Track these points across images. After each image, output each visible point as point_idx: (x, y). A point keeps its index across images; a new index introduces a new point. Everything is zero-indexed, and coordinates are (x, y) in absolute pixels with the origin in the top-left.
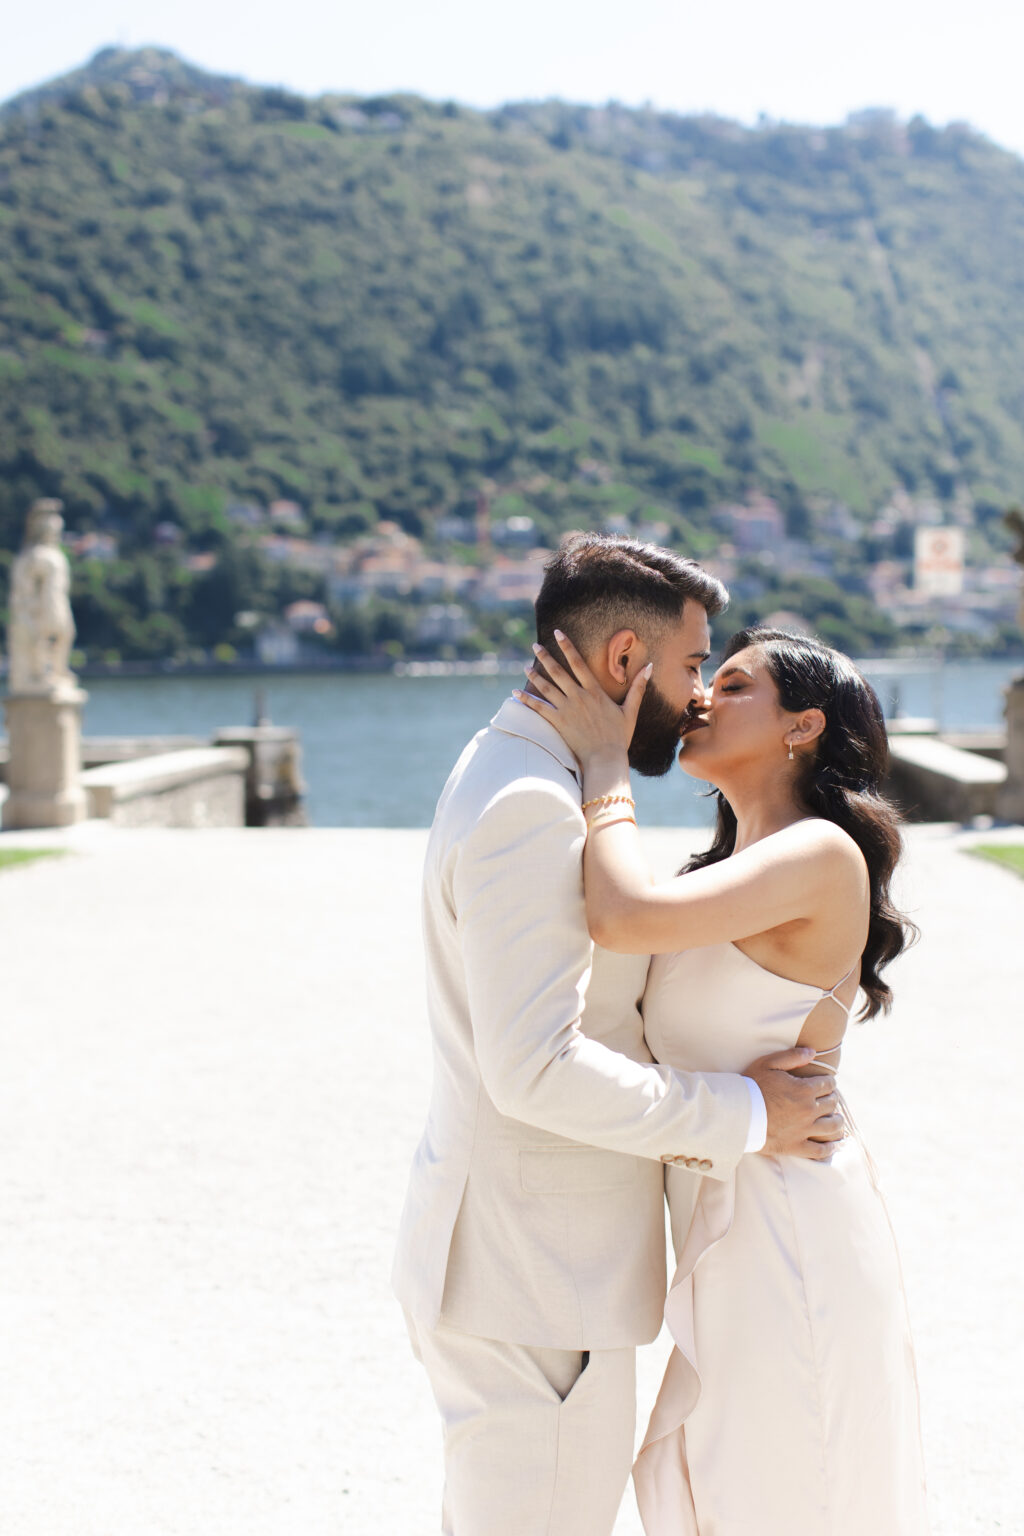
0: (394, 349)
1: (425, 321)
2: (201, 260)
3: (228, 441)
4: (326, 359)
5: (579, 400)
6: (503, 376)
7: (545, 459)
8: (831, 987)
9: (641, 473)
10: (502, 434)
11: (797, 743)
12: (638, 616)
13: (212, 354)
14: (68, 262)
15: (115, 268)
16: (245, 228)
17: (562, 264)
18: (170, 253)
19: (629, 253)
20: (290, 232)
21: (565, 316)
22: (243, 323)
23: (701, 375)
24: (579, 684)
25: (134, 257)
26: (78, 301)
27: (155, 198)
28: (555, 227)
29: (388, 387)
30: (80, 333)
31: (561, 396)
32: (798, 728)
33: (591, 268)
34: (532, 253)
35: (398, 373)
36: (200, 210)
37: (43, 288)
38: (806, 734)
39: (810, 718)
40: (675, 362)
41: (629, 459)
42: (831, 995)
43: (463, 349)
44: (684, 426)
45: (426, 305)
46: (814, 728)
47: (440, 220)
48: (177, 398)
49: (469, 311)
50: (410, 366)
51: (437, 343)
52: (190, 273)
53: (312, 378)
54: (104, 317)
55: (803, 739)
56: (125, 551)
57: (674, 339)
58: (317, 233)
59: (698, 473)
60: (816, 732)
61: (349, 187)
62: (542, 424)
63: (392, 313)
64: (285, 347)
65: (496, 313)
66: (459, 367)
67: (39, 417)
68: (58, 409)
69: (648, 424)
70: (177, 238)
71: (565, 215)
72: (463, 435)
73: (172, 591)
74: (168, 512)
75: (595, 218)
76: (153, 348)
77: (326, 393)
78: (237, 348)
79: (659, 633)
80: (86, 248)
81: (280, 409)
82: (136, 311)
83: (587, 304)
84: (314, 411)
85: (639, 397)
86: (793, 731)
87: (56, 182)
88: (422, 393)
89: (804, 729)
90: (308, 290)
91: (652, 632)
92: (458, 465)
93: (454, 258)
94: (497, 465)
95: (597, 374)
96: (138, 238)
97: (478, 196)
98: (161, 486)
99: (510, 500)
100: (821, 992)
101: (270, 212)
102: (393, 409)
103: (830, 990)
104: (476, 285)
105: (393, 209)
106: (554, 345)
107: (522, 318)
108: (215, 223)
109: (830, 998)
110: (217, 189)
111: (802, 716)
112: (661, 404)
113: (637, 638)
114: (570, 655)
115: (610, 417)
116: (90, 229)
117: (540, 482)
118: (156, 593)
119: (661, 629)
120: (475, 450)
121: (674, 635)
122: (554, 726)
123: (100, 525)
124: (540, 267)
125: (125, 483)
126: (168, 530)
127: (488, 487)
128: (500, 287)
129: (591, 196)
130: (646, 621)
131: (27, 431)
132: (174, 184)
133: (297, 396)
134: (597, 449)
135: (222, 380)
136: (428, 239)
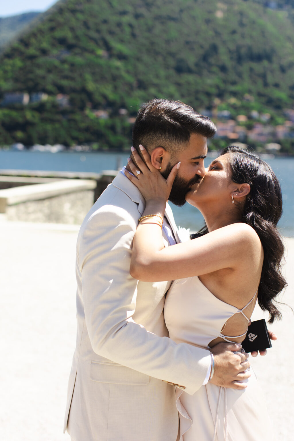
0: (191, 59)
1: (201, 52)
2: (137, 32)
3: (142, 85)
4: (172, 62)
5: (246, 76)
6: (223, 69)
7: (234, 94)
8: (241, 308)
9: (263, 100)
10: (222, 86)
11: (235, 197)
12: (166, 141)
13: (138, 59)
14: (98, 31)
15: (111, 33)
16: (150, 22)
17: (243, 36)
18: (127, 30)
19: (263, 33)
20: (163, 23)
21: (243, 51)
22: (148, 51)
23: (283, 70)
24: (149, 169)
25: (117, 30)
26: (101, 43)
27: (124, 13)
28: (242, 24)
29: (190, 71)
30: (101, 52)
31: (240, 75)
32: (238, 190)
33: (251, 37)
34: (234, 32)
35: (193, 67)
36: (137, 16)
37: (91, 39)
38: (241, 194)
39: (244, 187)
40: (275, 66)
41: (260, 95)
42: (242, 312)
43: (212, 60)
44: (277, 85)
45: (202, 47)
46: (244, 192)
47: (208, 21)
48: (128, 72)
49: (214, 48)
50: (197, 65)
51: (205, 58)
52: (133, 35)
53: (167, 67)
54: (108, 48)
55: (238, 195)
56: (111, 116)
57: (275, 59)
58: (171, 24)
59: (280, 100)
60: (245, 194)
61: (181, 11)
62: (234, 83)
63: (192, 49)
64: (160, 59)
65: (222, 50)
66: (210, 65)
67: (88, 76)
68: (93, 74)
69: (266, 85)
70: (131, 26)
71: (245, 21)
72: (211, 86)
73: (124, 129)
74: (124, 106)
75: (254, 22)
76: (121, 57)
77: (172, 72)
78: (146, 58)
79: (176, 149)
80: (104, 28)
81: (157, 76)
82: (118, 46)
83: (250, 48)
84: (167, 78)
85: (264, 76)
86: (235, 191)
87: (96, 7)
88: (199, 74)
89: (240, 191)
90: (168, 42)
91: (173, 148)
92: (208, 95)
93: (211, 33)
94: (221, 95)
95: (251, 70)
96: (119, 25)
97: (219, 15)
98: (122, 98)
99: (224, 105)
100: (237, 310)
101: (158, 18)
102: (191, 78)
103: (241, 309)
104: (218, 42)
105: (194, 18)
106: (239, 59)
107: (230, 52)
108: (142, 21)
109: (241, 313)
110: (143, 11)
111: (240, 186)
112: (270, 79)
113: (165, 150)
114: (145, 157)
115: (255, 82)
116: (105, 22)
117: (233, 101)
118: (119, 128)
119: (178, 147)
120: (214, 91)
121: (185, 149)
122: (137, 187)
123: (104, 108)
124: (237, 37)
125: (112, 96)
126: (123, 112)
127: (217, 101)
128: (224, 42)
129: (252, 15)
130: (170, 143)
131: (84, 80)
132: (129, 8)
133: (162, 73)
134: (250, 92)
135: (141, 67)
136: (204, 27)
